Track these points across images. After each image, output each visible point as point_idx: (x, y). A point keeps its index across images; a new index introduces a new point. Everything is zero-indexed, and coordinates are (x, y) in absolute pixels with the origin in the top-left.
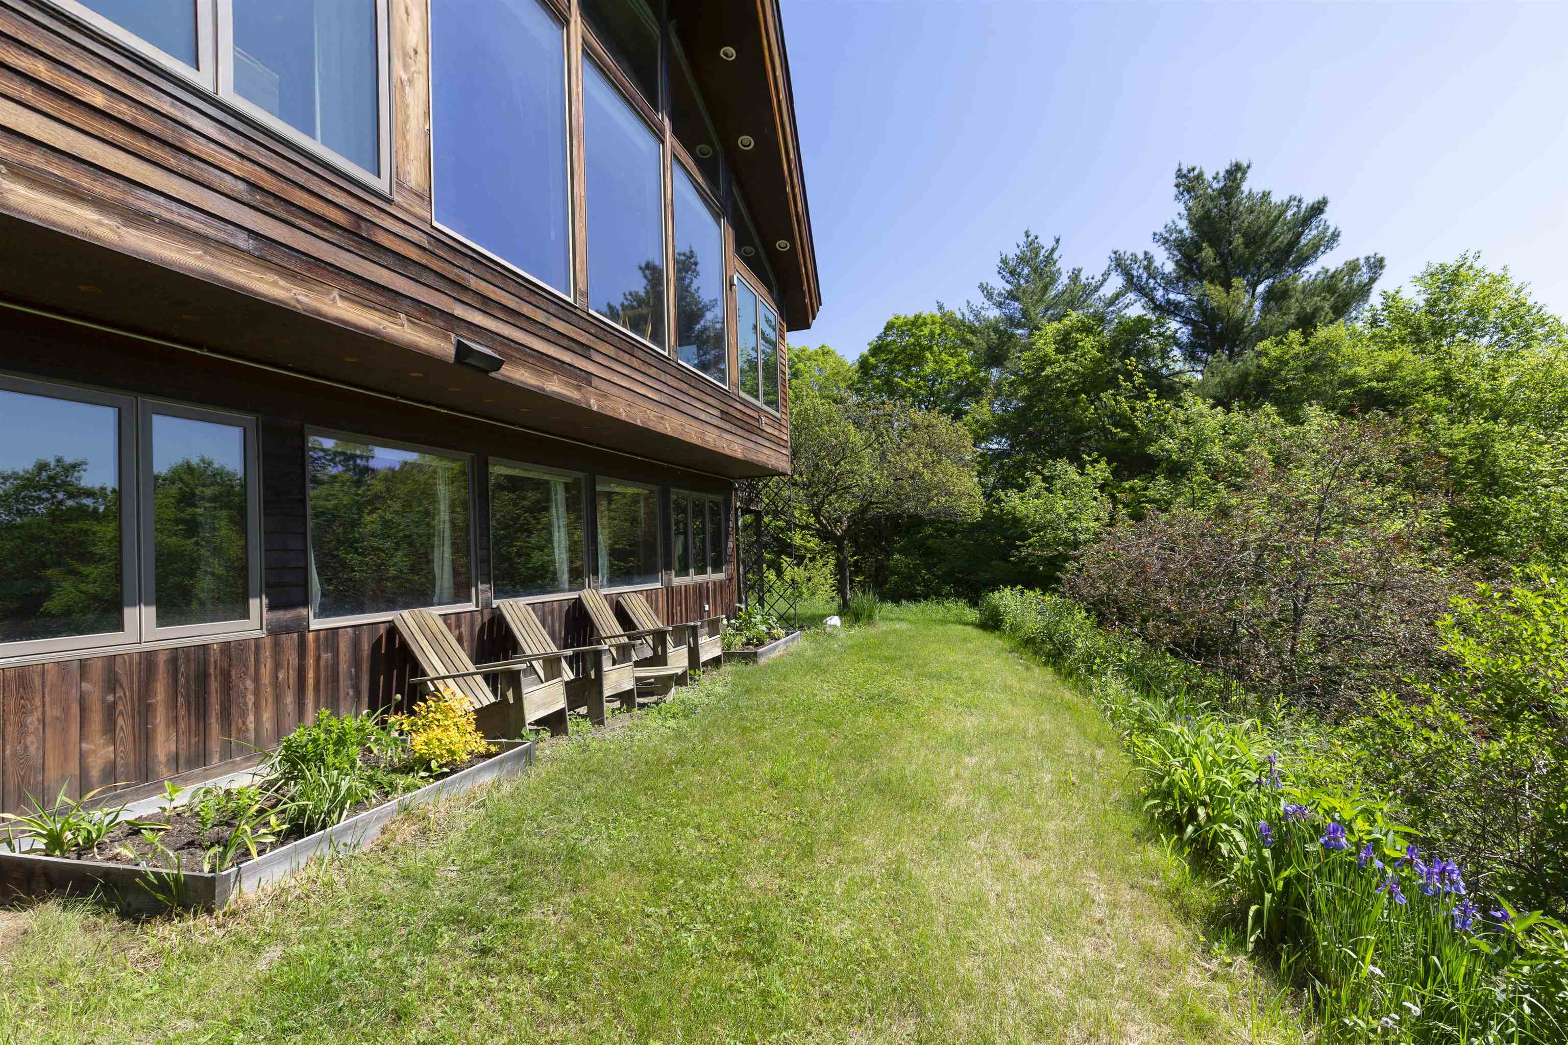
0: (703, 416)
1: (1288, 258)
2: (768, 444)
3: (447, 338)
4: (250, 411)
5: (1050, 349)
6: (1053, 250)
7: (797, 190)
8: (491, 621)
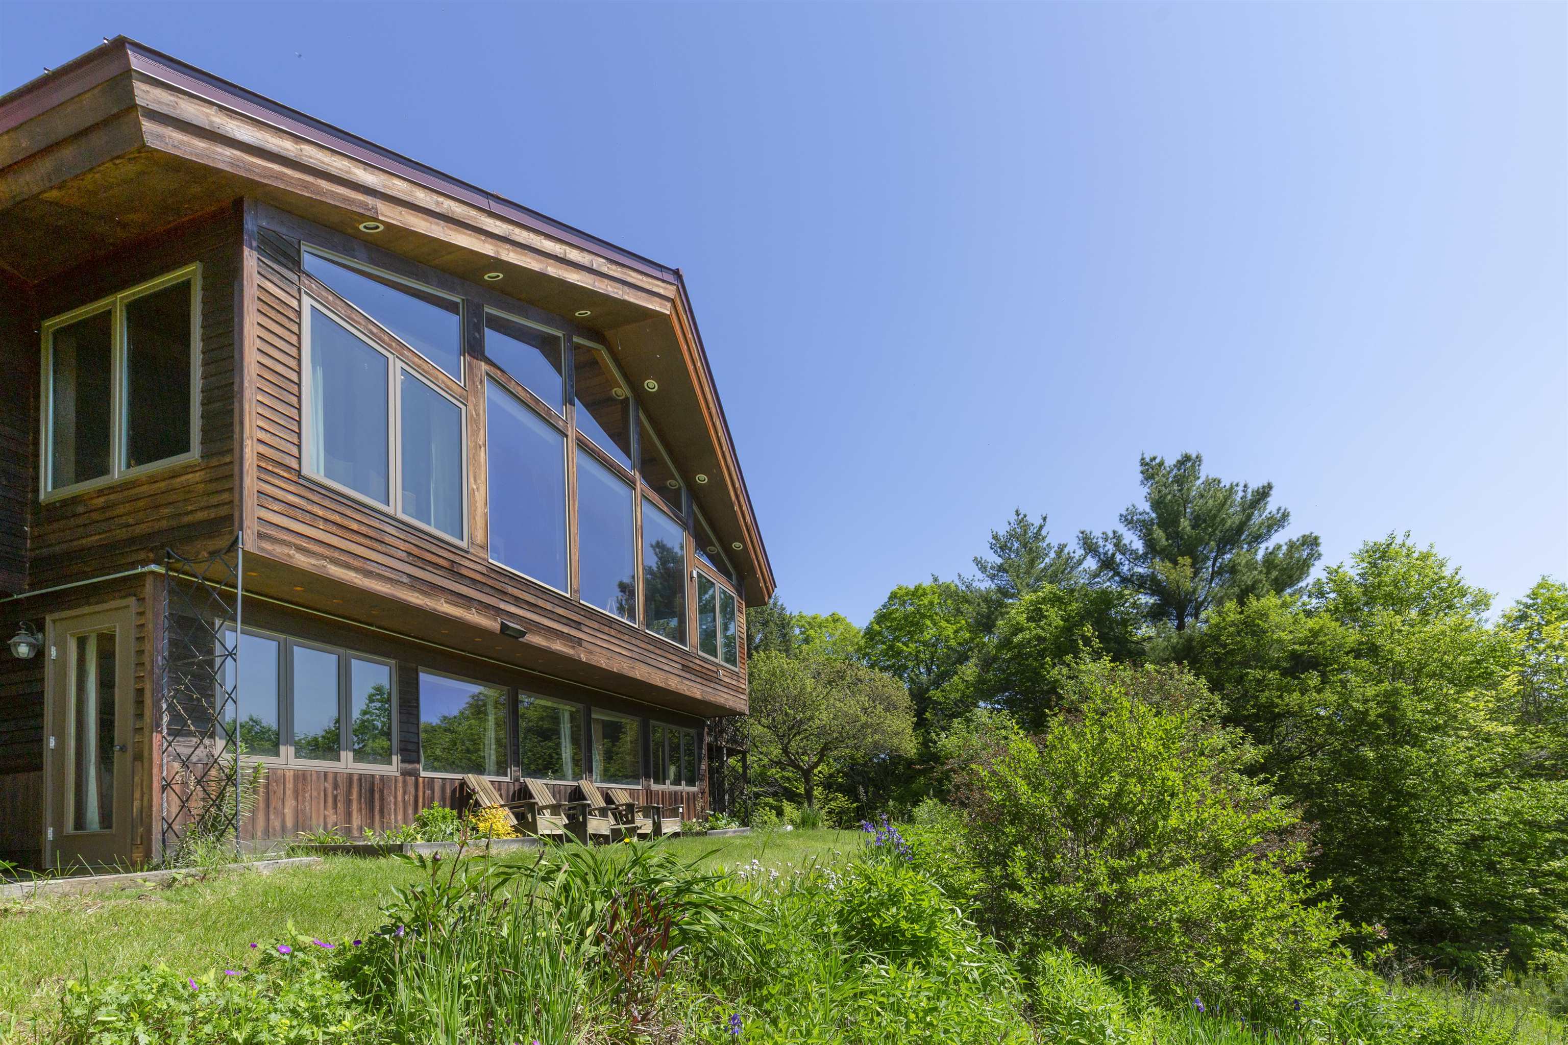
0: (666, 668)
1: (1240, 536)
2: (725, 690)
3: (496, 620)
4: (394, 658)
5: (1022, 619)
6: (1041, 528)
7: (744, 508)
8: (520, 790)
